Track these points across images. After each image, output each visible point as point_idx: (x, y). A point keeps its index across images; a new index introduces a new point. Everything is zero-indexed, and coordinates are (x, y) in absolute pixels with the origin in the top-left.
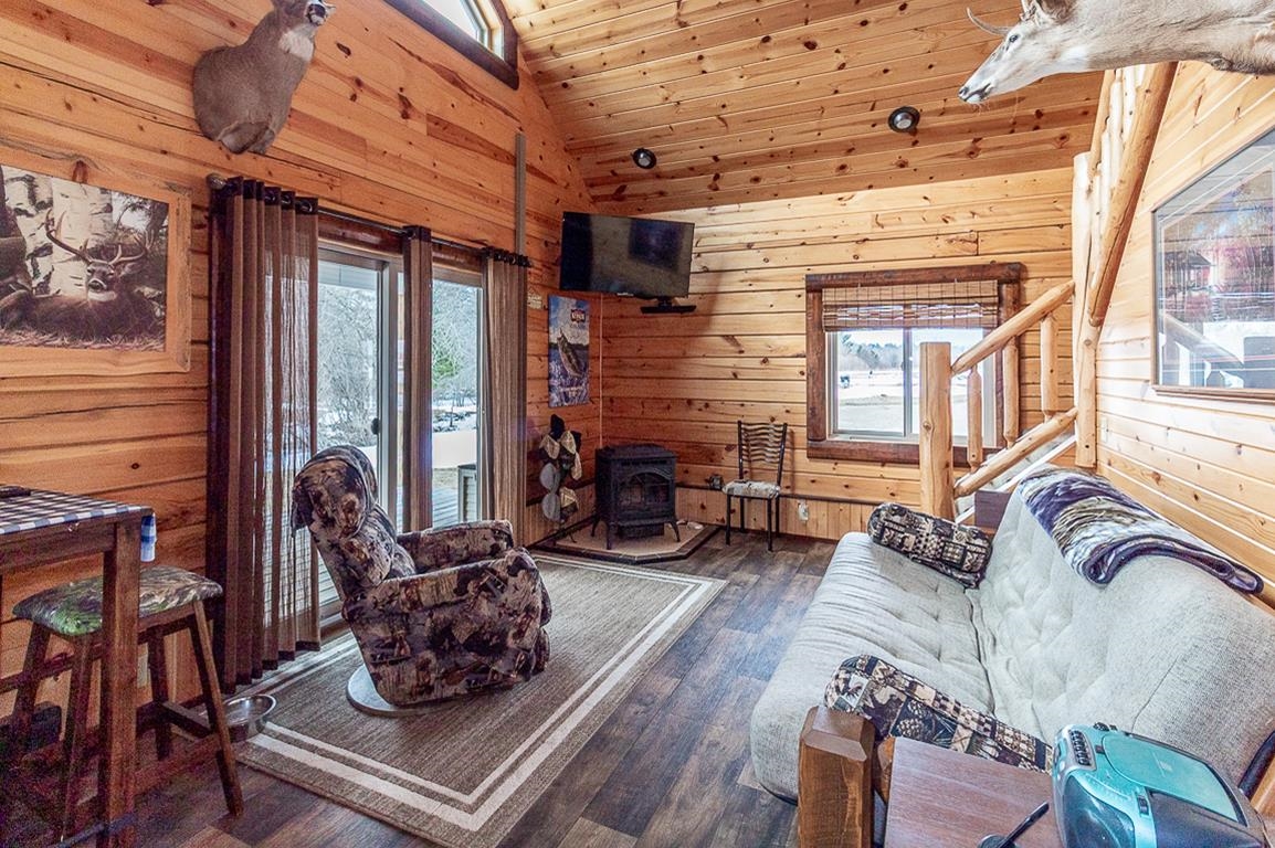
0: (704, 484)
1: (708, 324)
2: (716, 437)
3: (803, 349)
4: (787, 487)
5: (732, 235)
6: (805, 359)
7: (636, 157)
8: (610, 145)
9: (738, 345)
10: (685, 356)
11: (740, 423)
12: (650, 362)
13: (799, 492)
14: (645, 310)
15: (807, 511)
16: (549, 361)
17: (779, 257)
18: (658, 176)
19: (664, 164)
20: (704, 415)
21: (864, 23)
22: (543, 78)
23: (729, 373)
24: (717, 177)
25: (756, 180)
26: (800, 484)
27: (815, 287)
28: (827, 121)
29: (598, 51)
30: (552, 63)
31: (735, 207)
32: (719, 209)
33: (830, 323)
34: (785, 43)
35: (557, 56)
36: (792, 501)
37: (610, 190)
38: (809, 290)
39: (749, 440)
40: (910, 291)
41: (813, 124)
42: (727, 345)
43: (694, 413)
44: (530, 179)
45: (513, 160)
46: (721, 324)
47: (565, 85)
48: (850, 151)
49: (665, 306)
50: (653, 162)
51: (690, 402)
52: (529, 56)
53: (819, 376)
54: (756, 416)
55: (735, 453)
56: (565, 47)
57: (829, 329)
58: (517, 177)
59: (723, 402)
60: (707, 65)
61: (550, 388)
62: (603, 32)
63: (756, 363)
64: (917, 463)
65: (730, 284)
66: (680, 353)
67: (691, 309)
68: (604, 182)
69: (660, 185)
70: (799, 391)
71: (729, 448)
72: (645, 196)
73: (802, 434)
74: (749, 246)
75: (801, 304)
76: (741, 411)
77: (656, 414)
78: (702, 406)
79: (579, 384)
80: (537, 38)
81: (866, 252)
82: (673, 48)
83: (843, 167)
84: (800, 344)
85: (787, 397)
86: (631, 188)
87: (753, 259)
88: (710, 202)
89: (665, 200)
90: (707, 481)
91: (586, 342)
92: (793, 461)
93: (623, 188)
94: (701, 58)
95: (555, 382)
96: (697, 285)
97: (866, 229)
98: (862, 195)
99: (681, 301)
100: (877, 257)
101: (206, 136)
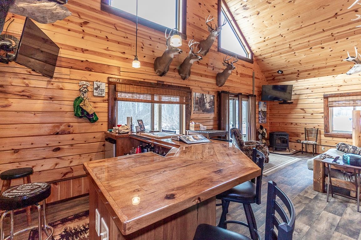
0: (295, 141)
1: (296, 106)
2: (299, 131)
3: (323, 111)
4: (319, 143)
5: (302, 86)
6: (323, 114)
7: (278, 72)
8: (272, 70)
9: (305, 111)
10: (290, 113)
11: (305, 128)
12: (281, 114)
13: (321, 144)
14: (280, 103)
15: (324, 149)
16: (259, 115)
17: (315, 91)
18: (283, 75)
19: (284, 73)
20: (296, 126)
21: (337, 42)
22: (258, 60)
23: (302, 117)
24: (299, 74)
25: (309, 74)
26: (322, 142)
27: (326, 97)
28: (328, 61)
29: (271, 54)
30: (260, 57)
31: (304, 80)
32: (299, 81)
33: (331, 105)
34: (316, 48)
35: (261, 56)
36: (320, 146)
37: (272, 78)
38: (324, 98)
39: (307, 132)
40: (355, 98)
41: (324, 62)
42: (302, 111)
43: (293, 126)
44: (255, 80)
45: (252, 77)
46: (300, 106)
47: (263, 61)
48: (335, 66)
49: (285, 102)
50: (282, 72)
51: (292, 123)
52: (255, 57)
53: (327, 117)
54: (310, 127)
55: (304, 135)
56: (263, 54)
57: (330, 107)
58: (253, 80)
59: (300, 123)
60: (295, 54)
61: (259, 120)
62: (272, 51)
63: (310, 115)
64: (351, 138)
65: (303, 97)
66: (289, 113)
67: (292, 103)
68: (271, 77)
69: (284, 77)
70: (322, 121)
71: (302, 134)
72: (280, 79)
73: (323, 131)
74: (307, 89)
75: (323, 101)
76: (306, 125)
77: (283, 126)
78: (295, 124)
79: (265, 119)
80: (257, 54)
81: (341, 88)
82: (288, 52)
83: (334, 70)
84: (322, 110)
85: (320, 122)
86: (276, 78)
87: (309, 91)
88: (297, 79)
89: (285, 80)
90: (296, 141)
91: (266, 111)
92: (320, 137)
93: (275, 78)
94: (295, 53)
95: (260, 119)
96: (293, 98)
97: (341, 83)
98: (339, 76)
99: (289, 101)
100: (343, 90)
101: (217, 85)
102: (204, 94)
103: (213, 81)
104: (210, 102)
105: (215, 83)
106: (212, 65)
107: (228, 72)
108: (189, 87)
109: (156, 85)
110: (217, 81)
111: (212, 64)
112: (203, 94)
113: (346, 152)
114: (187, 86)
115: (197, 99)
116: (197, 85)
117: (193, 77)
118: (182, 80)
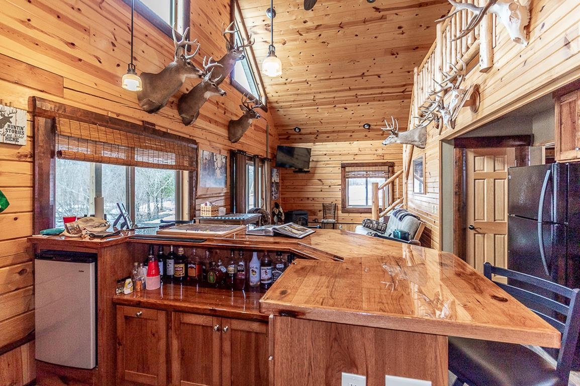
0: (312, 221)
1: (314, 176)
2: (316, 208)
3: (340, 183)
4: (336, 221)
5: (320, 151)
6: (340, 186)
7: (295, 129)
8: (288, 126)
9: (322, 182)
10: (306, 185)
11: (323, 204)
12: (297, 187)
13: (339, 222)
14: (295, 172)
15: (342, 227)
16: (272, 187)
17: (333, 158)
18: (300, 134)
19: (302, 131)
20: (313, 202)
21: (359, 106)
22: (272, 108)
23: (320, 190)
24: (317, 136)
25: (328, 137)
26: (339, 220)
27: (344, 166)
28: (348, 125)
29: (290, 104)
30: (275, 105)
31: (321, 143)
32: (317, 144)
33: (348, 176)
34: (340, 107)
35: (278, 103)
36: (338, 224)
37: (286, 137)
38: (342, 167)
39: (325, 208)
40: (368, 168)
41: (345, 125)
42: (319, 182)
43: (309, 201)
44: (269, 136)
45: (266, 132)
46: (317, 176)
47: (278, 110)
48: (353, 132)
49: (300, 171)
50: (300, 130)
51: (308, 198)
52: (270, 103)
53: (344, 190)
54: (327, 202)
55: (322, 212)
56: (280, 102)
57: (347, 178)
58: (267, 137)
59: (318, 198)
60: (318, 110)
61: (273, 195)
62: (293, 100)
63: (328, 187)
64: (371, 213)
65: (320, 165)
66: (305, 184)
67: (309, 172)
68: (284, 135)
69: (300, 136)
70: (339, 195)
71: (320, 211)
72: (295, 139)
73: (340, 206)
74: (325, 155)
75: (340, 170)
76: (323, 200)
77: (298, 202)
78: (312, 199)
79: (277, 194)
80: (272, 99)
81: (356, 157)
82: (311, 105)
83: (351, 136)
84: (339, 182)
85: (336, 196)
86: (292, 137)
87: (327, 158)
88: (314, 142)
89: (301, 140)
90: (313, 220)
91: (278, 181)
92: (337, 214)
93: (289, 137)
94: (318, 108)
95: (273, 193)
96: (311, 165)
97: (357, 152)
98: (355, 142)
99: (306, 170)
100: (360, 159)
101: (230, 140)
102: (215, 154)
103: (224, 132)
104: (221, 168)
105: (227, 136)
106: (223, 106)
107: (248, 122)
108: (194, 139)
109: (143, 129)
110: (229, 133)
111: (223, 104)
112: (213, 153)
113: (370, 228)
114: (191, 138)
115: (205, 161)
116: (204, 137)
117: (199, 122)
118: (184, 125)
